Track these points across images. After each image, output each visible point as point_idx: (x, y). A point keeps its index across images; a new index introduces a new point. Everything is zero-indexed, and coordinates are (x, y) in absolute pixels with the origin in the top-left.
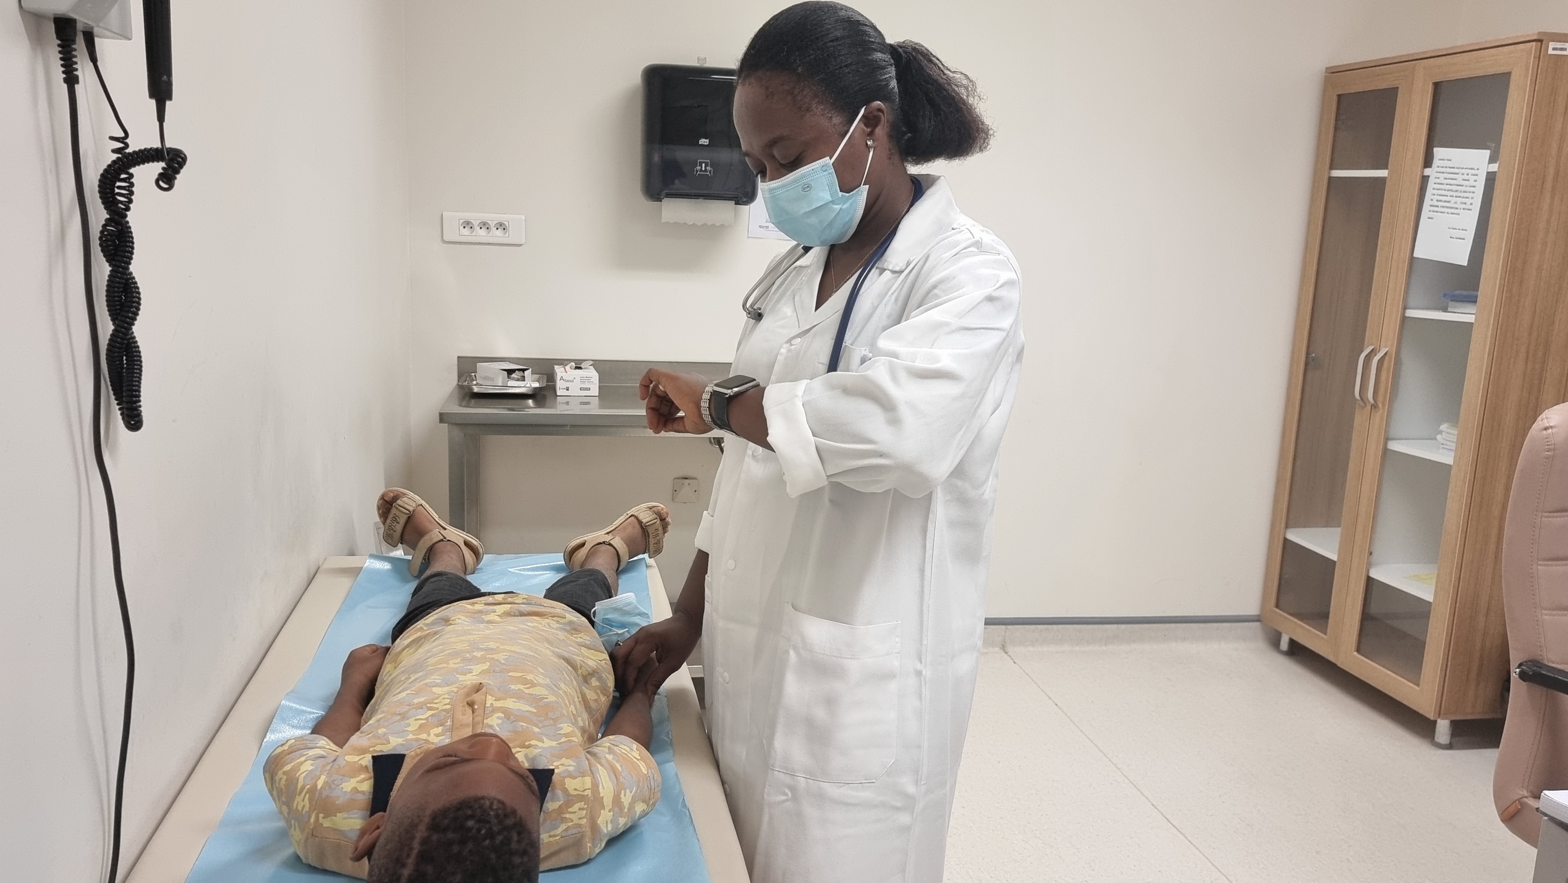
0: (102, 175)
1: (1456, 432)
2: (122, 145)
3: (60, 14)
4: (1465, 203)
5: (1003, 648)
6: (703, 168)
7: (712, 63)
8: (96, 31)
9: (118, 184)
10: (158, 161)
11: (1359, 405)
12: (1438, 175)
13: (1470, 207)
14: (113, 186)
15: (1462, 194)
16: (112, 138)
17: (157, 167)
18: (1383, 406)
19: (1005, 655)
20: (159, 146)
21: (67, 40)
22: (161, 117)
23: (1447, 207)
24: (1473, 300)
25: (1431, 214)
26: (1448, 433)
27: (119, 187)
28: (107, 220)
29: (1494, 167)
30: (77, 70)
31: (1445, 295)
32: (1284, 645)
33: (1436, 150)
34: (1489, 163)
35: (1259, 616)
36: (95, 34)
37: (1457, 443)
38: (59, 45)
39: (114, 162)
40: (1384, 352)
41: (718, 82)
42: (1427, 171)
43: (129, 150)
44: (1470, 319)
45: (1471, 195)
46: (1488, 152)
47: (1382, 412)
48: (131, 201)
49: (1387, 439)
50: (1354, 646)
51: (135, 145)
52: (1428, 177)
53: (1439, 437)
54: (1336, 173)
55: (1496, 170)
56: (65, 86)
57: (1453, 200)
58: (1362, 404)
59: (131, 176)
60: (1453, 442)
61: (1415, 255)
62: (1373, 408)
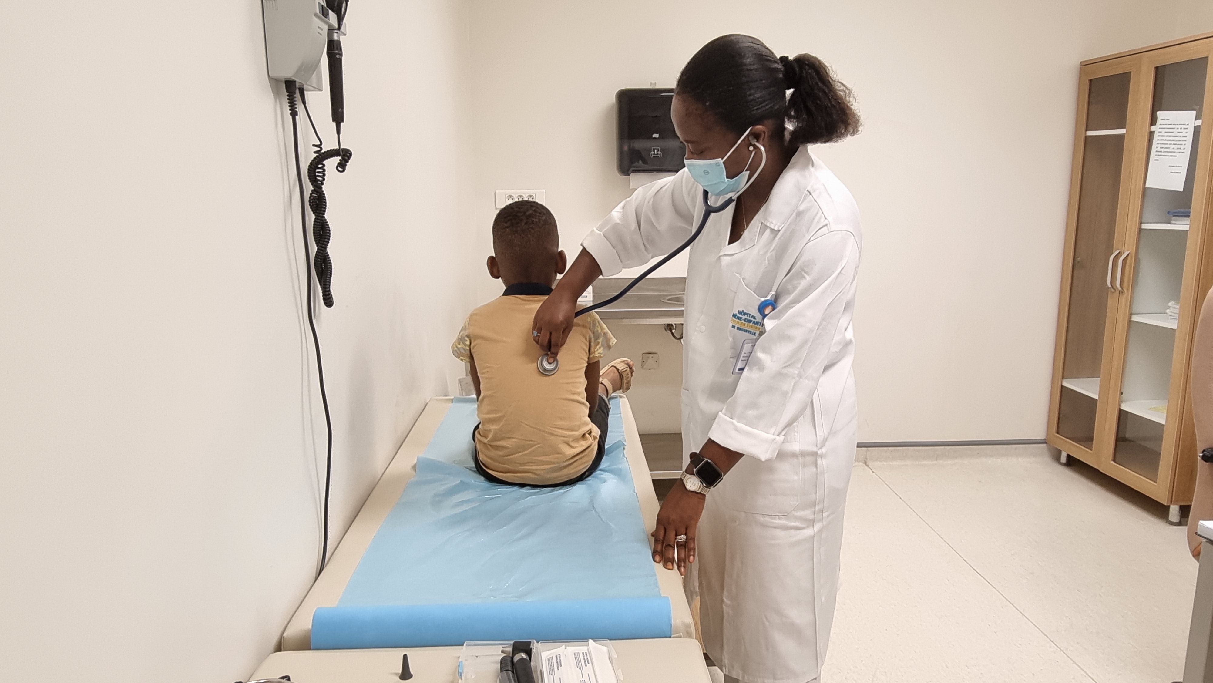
0: (309, 166)
1: (1178, 307)
2: (318, 149)
3: (288, 78)
4: (1180, 148)
5: (865, 463)
6: (656, 152)
7: (660, 86)
8: (305, 87)
9: (318, 170)
10: (337, 156)
11: (1111, 291)
12: (1160, 130)
13: (1184, 151)
14: (315, 172)
15: (1178, 143)
16: (314, 145)
17: (337, 159)
18: (1128, 290)
19: (866, 467)
20: (338, 147)
21: (291, 93)
22: (338, 132)
23: (1168, 152)
24: (1187, 215)
25: (1157, 158)
26: (1173, 308)
27: (318, 172)
28: (312, 190)
29: (1199, 122)
30: (296, 108)
31: (1169, 212)
32: (1063, 459)
33: (1159, 113)
34: (1196, 120)
35: (1045, 439)
36: (305, 89)
37: (1179, 314)
38: (288, 96)
39: (315, 158)
40: (1127, 254)
41: (663, 97)
42: (1153, 128)
43: (323, 151)
44: (1186, 228)
45: (1184, 143)
46: (1194, 112)
47: (1127, 295)
48: (324, 179)
49: (1131, 314)
50: (1111, 457)
51: (325, 149)
52: (1154, 132)
53: (1168, 311)
54: (1090, 133)
55: (1200, 124)
56: (291, 117)
57: (1172, 146)
58: (1112, 290)
59: (324, 165)
60: (1177, 314)
61: (1147, 186)
62: (1121, 292)
